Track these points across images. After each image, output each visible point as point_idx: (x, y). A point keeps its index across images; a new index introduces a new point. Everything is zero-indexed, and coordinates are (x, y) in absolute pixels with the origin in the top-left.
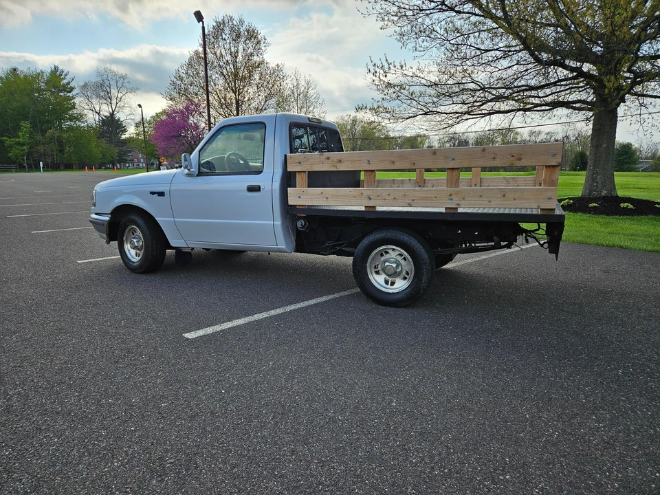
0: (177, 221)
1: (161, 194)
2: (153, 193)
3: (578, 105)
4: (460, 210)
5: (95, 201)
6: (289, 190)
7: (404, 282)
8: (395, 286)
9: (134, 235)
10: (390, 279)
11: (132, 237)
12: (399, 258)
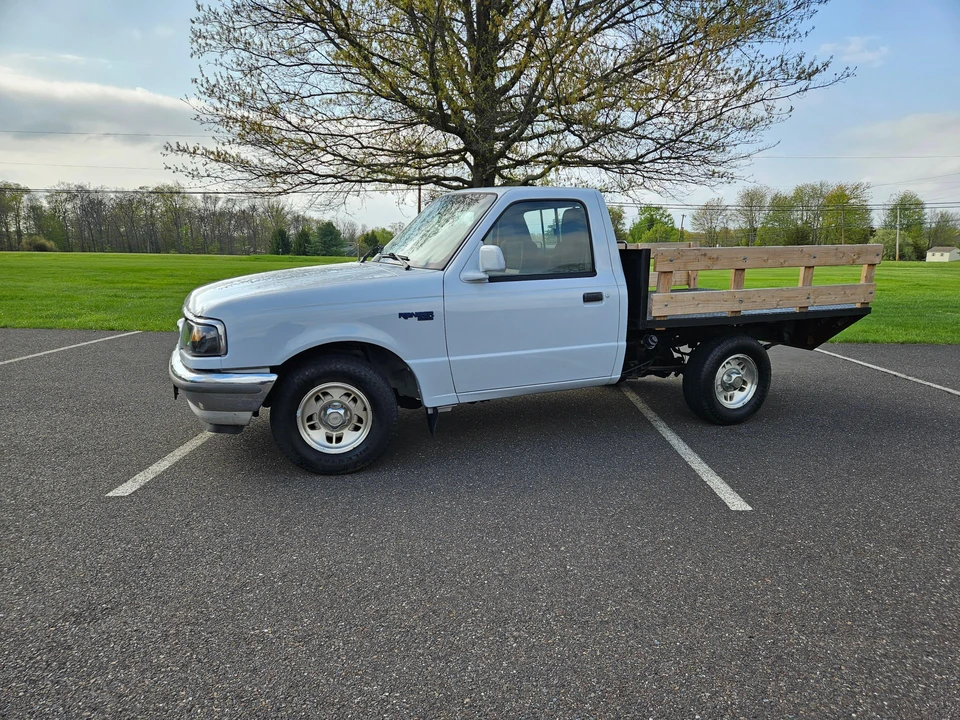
0: (453, 361)
1: (426, 316)
2: (401, 315)
3: (455, 184)
4: (810, 309)
5: (223, 343)
6: (654, 296)
7: (743, 394)
8: (735, 400)
9: (321, 403)
10: (729, 394)
11: (315, 408)
12: (738, 367)
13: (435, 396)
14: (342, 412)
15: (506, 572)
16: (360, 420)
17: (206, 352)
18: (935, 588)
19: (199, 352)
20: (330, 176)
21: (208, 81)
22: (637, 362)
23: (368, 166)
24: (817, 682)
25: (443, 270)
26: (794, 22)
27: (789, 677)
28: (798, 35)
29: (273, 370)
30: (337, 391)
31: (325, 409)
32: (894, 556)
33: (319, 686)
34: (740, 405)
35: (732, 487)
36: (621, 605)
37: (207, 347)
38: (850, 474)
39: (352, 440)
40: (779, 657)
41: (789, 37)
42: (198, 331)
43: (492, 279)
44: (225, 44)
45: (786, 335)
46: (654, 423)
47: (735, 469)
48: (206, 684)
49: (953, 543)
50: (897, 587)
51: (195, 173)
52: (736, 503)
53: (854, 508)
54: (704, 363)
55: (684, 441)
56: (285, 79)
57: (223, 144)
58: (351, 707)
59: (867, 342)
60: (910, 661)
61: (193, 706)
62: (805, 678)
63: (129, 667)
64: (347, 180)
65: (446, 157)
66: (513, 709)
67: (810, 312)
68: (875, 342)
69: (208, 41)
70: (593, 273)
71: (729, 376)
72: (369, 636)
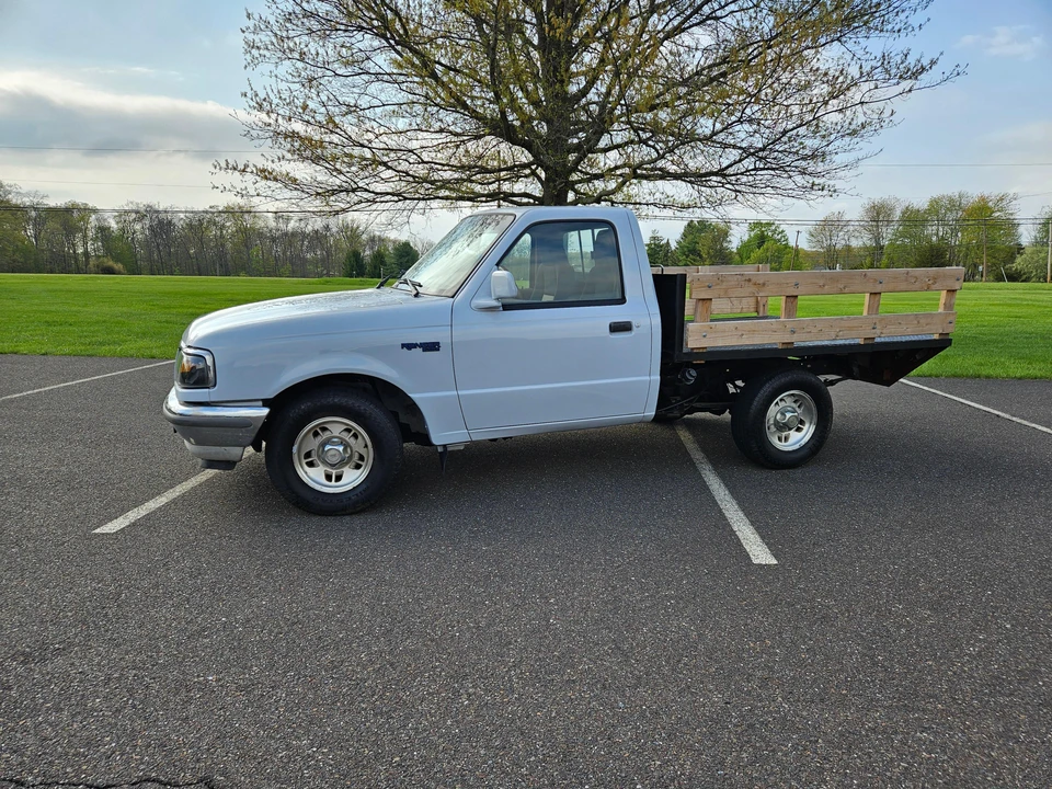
0: (463, 396)
1: (432, 347)
4: (876, 340)
5: (211, 374)
6: (690, 326)
7: (800, 435)
8: (791, 441)
9: (319, 440)
10: (784, 434)
11: (313, 444)
12: (794, 405)
13: (444, 434)
14: (341, 448)
15: (482, 624)
16: (361, 458)
17: (194, 383)
18: (958, 657)
19: (188, 384)
20: (388, 194)
21: (257, 95)
22: (679, 398)
23: (432, 183)
24: (786, 755)
25: (453, 297)
26: (906, 13)
27: (755, 748)
28: (910, 29)
29: (266, 403)
30: (337, 426)
31: (323, 445)
32: (923, 620)
33: (246, 738)
34: (797, 447)
35: (763, 538)
36: (595, 663)
37: (196, 378)
38: (903, 527)
39: (352, 478)
40: (751, 726)
41: (899, 31)
42: (188, 361)
43: (506, 307)
44: (280, 55)
45: (855, 369)
46: (699, 466)
47: (773, 518)
48: (133, 730)
49: (996, 608)
50: (913, 655)
51: (244, 192)
52: (760, 554)
53: (894, 564)
54: (753, 400)
55: (726, 485)
56: (343, 89)
57: (273, 161)
58: (273, 762)
59: (979, 377)
60: (899, 737)
61: (114, 752)
62: (773, 751)
63: (62, 710)
64: (406, 199)
65: (515, 171)
66: (442, 771)
67: (879, 344)
68: (988, 377)
69: (261, 52)
70: (622, 301)
71: (783, 414)
72: (315, 688)
